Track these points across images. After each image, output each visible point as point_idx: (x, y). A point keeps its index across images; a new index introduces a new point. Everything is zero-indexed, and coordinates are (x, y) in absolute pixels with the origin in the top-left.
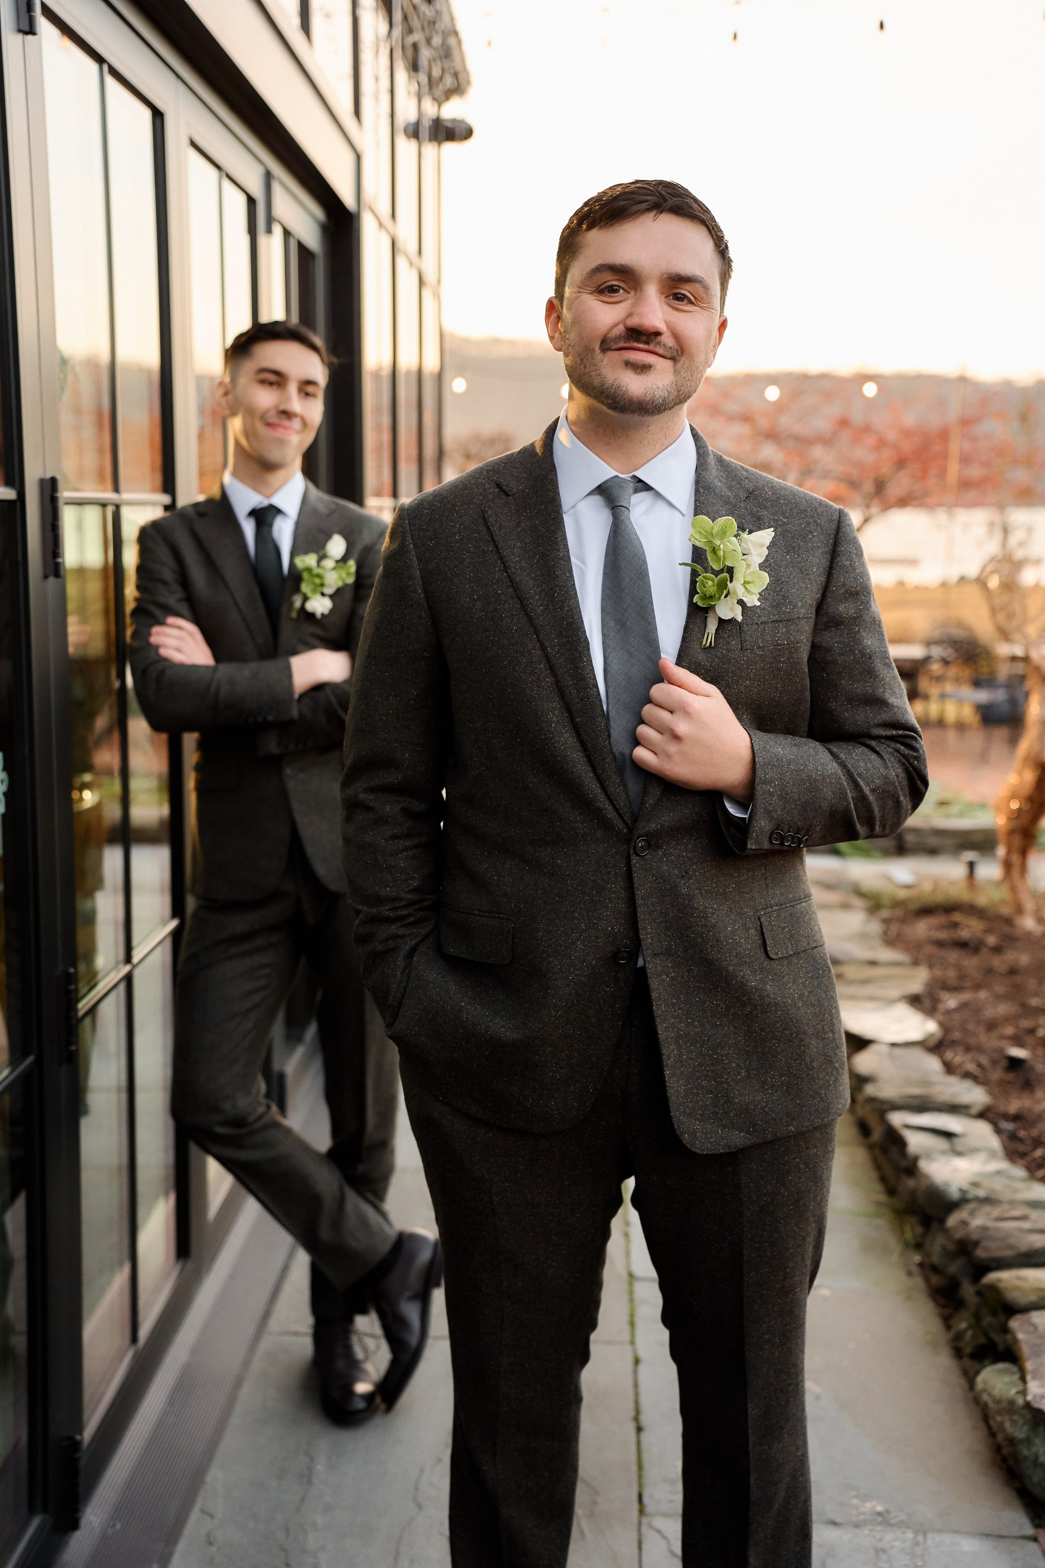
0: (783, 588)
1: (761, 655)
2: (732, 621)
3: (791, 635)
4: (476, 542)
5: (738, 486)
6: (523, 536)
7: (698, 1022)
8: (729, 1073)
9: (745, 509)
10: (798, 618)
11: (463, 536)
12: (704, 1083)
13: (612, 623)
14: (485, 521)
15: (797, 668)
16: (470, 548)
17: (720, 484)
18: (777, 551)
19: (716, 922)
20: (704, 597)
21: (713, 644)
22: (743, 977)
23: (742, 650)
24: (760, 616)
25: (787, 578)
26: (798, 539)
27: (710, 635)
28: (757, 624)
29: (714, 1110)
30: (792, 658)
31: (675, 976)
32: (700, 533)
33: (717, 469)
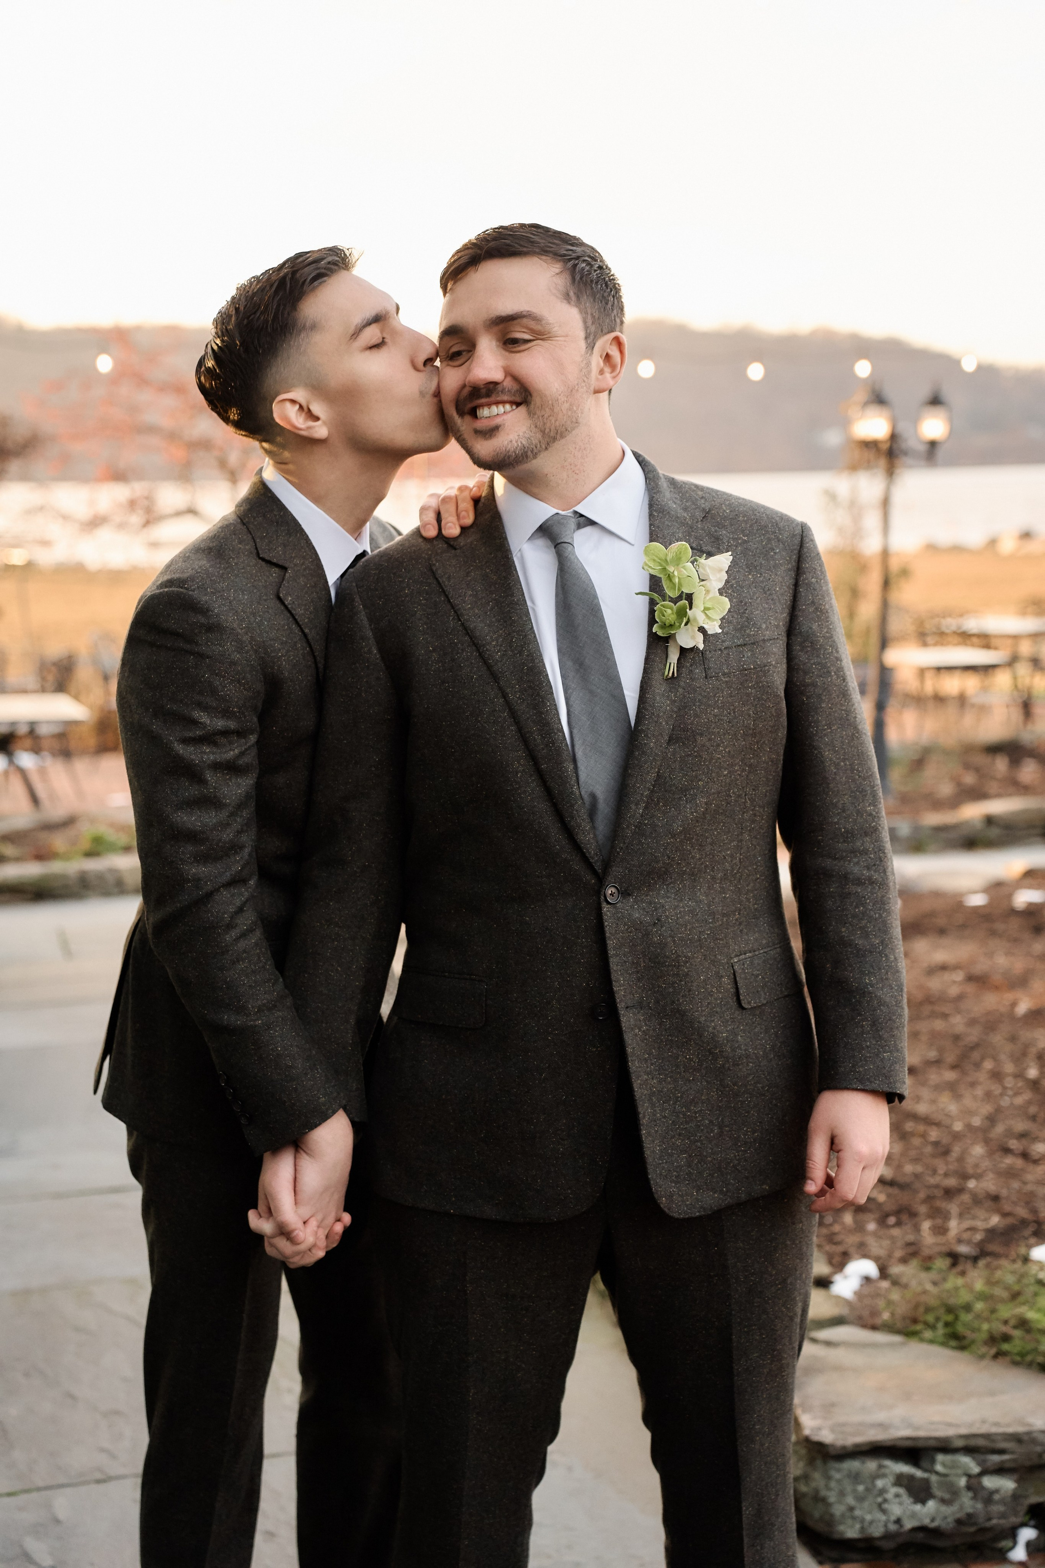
0: (746, 609)
1: (726, 682)
2: (694, 649)
3: (757, 658)
4: (427, 594)
5: (693, 506)
6: (474, 584)
7: (670, 1078)
8: (702, 1130)
9: (703, 529)
10: (764, 640)
11: (413, 590)
12: (678, 1143)
13: (569, 664)
14: (433, 573)
15: (767, 692)
16: (421, 600)
17: (674, 506)
18: (739, 571)
19: (688, 971)
20: (664, 626)
21: (676, 675)
22: (714, 1028)
23: (706, 677)
24: (723, 641)
25: (751, 599)
26: (759, 557)
27: (672, 665)
28: (720, 650)
29: (689, 1171)
30: (761, 682)
31: (647, 1030)
32: (654, 560)
33: (671, 491)
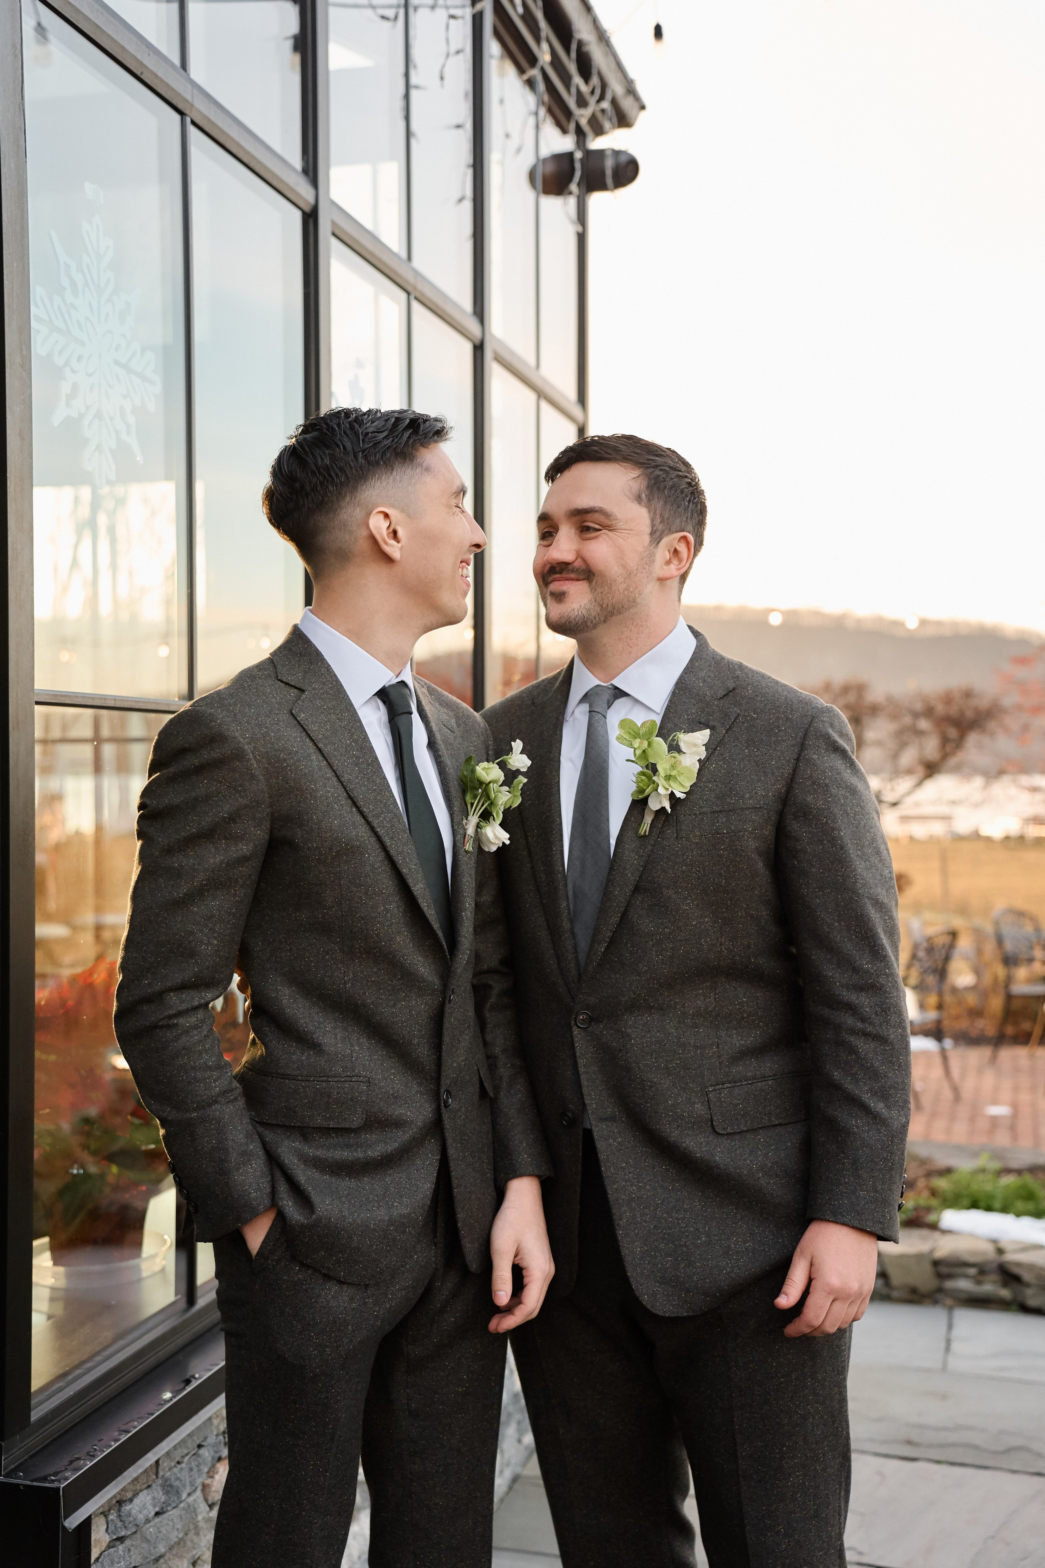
0: (731, 780)
1: (697, 843)
2: (663, 812)
3: (732, 824)
7: (649, 1186)
8: (687, 1236)
10: (744, 809)
12: (662, 1246)
15: (741, 855)
20: (638, 791)
21: (647, 833)
23: (677, 838)
24: (701, 807)
25: (740, 771)
27: (646, 825)
28: (695, 814)
29: (675, 1273)
30: (734, 846)
31: (622, 1141)
32: (630, 733)
